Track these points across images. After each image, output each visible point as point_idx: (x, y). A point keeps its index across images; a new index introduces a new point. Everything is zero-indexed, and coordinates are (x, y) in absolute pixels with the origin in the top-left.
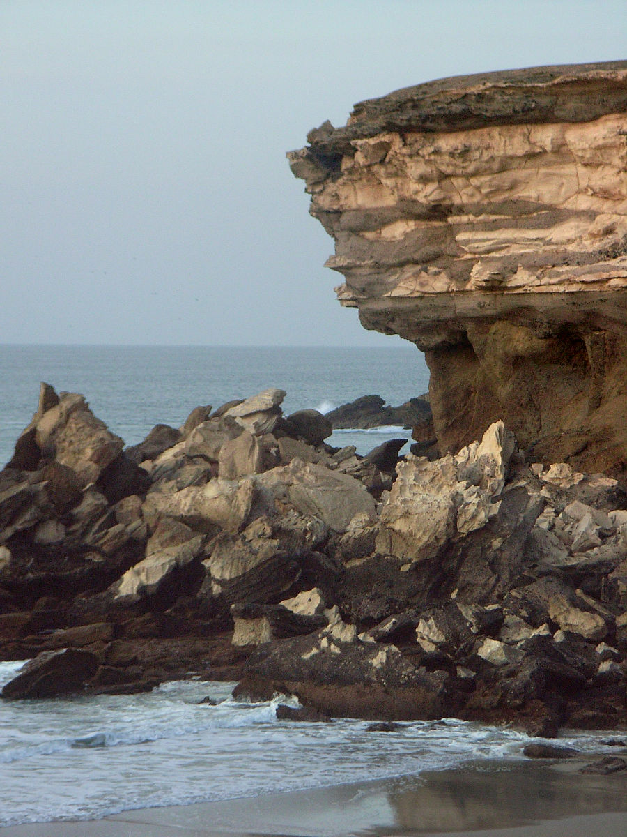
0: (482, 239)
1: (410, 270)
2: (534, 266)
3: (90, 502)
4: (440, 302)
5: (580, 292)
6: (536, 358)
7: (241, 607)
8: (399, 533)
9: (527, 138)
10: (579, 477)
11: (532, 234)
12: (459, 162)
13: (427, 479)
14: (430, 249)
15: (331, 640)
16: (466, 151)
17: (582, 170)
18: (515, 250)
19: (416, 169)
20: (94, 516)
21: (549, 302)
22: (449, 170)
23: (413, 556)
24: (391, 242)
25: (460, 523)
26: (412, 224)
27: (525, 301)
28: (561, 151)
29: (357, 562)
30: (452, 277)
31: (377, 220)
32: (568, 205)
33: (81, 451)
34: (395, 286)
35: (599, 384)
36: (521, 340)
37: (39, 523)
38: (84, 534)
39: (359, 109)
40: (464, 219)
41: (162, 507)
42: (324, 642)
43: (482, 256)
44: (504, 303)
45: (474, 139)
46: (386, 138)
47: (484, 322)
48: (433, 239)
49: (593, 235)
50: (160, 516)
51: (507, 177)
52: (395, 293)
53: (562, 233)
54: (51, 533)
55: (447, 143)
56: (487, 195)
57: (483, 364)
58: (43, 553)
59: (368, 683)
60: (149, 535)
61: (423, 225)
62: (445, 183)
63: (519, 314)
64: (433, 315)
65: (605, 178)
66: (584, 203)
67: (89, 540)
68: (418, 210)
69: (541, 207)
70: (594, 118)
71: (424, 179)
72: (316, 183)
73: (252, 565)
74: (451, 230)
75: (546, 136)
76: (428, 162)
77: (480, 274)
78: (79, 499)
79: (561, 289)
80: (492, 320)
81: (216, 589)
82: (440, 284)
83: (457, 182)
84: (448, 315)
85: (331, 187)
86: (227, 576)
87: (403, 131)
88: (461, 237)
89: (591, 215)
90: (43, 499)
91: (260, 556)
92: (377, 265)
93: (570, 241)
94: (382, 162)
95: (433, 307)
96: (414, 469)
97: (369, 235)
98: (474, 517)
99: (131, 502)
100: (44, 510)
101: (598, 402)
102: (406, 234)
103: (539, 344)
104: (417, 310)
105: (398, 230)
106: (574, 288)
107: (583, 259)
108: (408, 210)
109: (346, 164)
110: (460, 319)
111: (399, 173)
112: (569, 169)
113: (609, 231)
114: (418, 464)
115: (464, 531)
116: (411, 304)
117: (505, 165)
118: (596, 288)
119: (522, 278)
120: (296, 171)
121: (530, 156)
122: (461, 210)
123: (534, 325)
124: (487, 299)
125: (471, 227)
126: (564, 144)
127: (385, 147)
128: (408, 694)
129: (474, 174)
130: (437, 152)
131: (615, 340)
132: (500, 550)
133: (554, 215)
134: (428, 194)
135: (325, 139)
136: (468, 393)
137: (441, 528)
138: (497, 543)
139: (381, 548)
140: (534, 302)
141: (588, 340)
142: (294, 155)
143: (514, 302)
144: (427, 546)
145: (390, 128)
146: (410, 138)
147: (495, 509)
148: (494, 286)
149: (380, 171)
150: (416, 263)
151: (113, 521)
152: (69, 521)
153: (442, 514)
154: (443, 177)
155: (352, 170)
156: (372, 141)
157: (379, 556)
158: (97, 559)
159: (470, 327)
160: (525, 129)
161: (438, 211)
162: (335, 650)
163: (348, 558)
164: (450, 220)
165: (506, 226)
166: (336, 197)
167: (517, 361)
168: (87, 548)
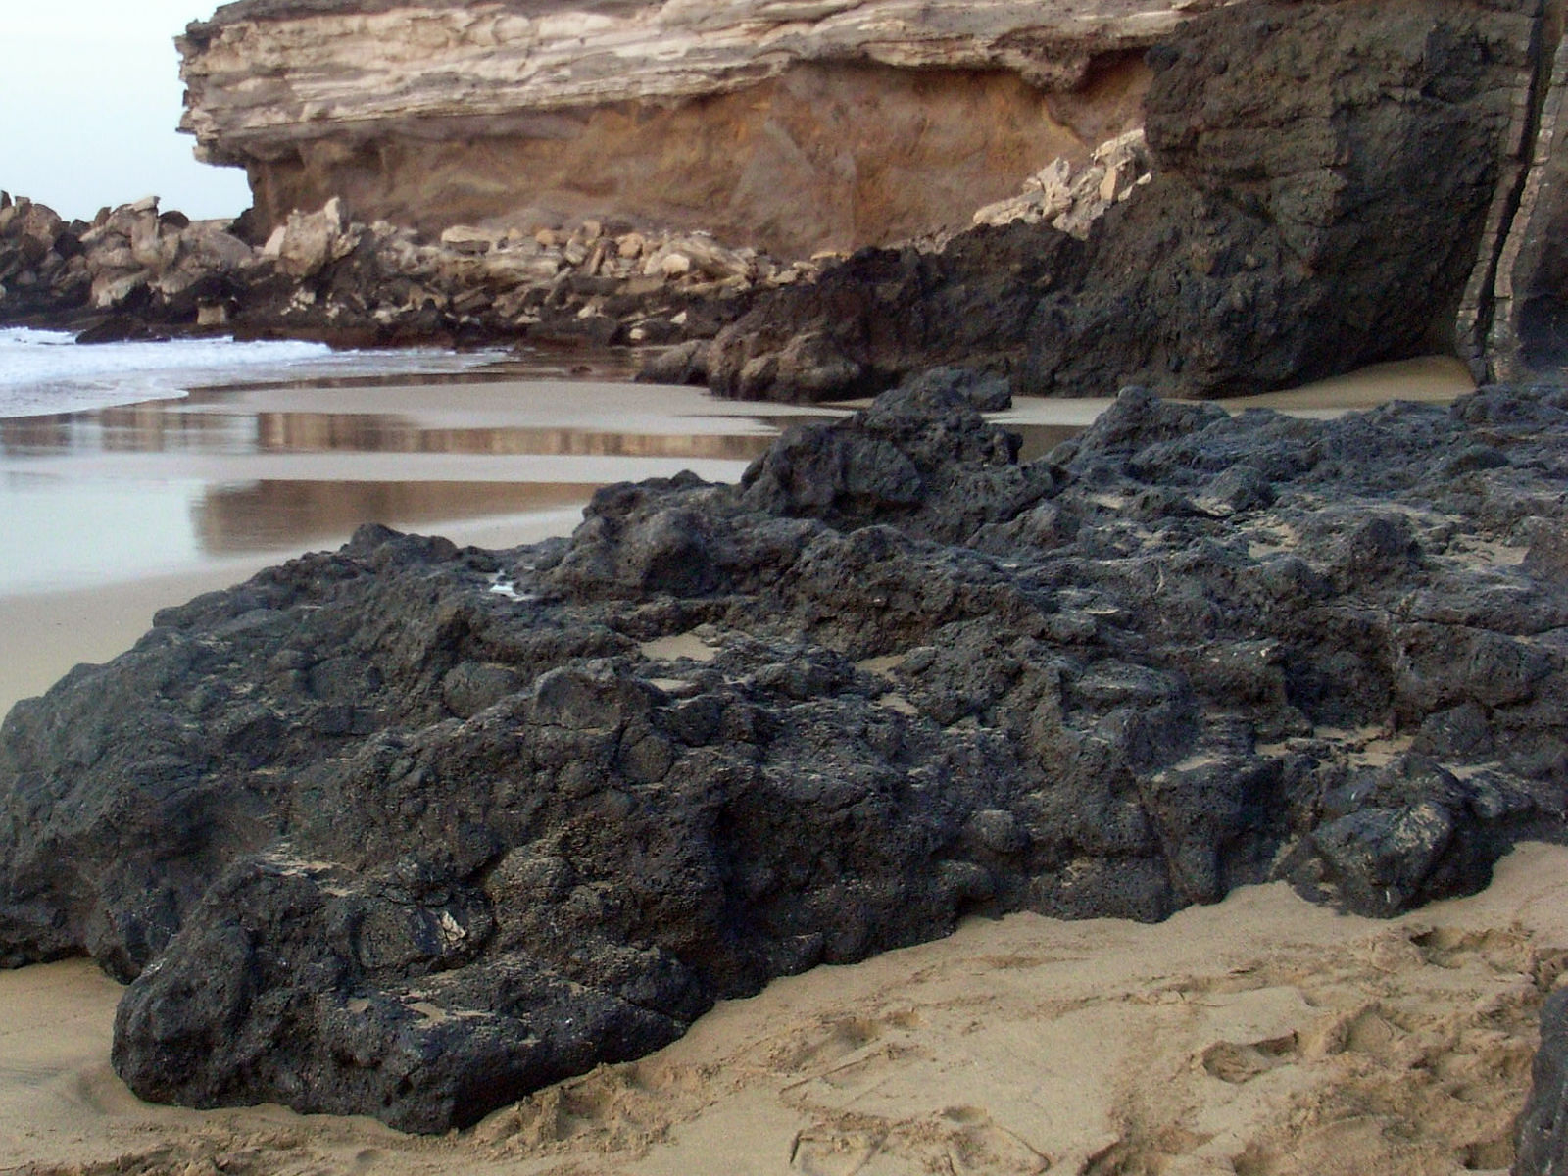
0: (312, 88)
1: (258, 110)
2: (347, 103)
3: (51, 259)
4: (281, 129)
5: (382, 119)
6: (347, 163)
7: (206, 299)
8: (292, 260)
9: (341, 24)
10: (393, 229)
11: (345, 84)
12: (296, 38)
13: (307, 225)
14: (274, 96)
15: (299, 302)
16: (301, 32)
17: (377, 43)
18: (333, 95)
19: (265, 43)
20: (55, 268)
21: (358, 126)
22: (289, 44)
23: (303, 273)
24: (246, 93)
25: (334, 250)
26: (259, 81)
27: (341, 127)
28: (363, 32)
29: (259, 281)
30: (288, 113)
31: (235, 79)
32: (369, 66)
33: (41, 228)
34: (247, 120)
35: (391, 177)
36: (337, 152)
37: (19, 271)
38: (50, 279)
39: (219, 10)
40: (297, 76)
41: (101, 260)
42: (295, 304)
43: (313, 99)
44: (326, 127)
45: (306, 24)
46: (244, 24)
47: (310, 141)
48: (274, 89)
49: (388, 83)
50: (100, 266)
51: (326, 49)
52: (250, 125)
53: (367, 83)
54: (27, 278)
55: (287, 26)
56: (315, 60)
57: (307, 169)
58: (23, 289)
59: (328, 326)
60: (93, 278)
61: (268, 81)
62: (285, 53)
63: (338, 134)
64: (275, 138)
65: (394, 48)
66: (379, 64)
67: (53, 282)
68: (265, 71)
69: (348, 68)
70: (386, 10)
71: (271, 50)
72: (192, 56)
73: (190, 284)
74: (288, 84)
75: (354, 22)
76: (275, 39)
77: (309, 110)
78: (43, 256)
79: (370, 116)
80: (316, 140)
81: (166, 299)
82: (280, 118)
83: (293, 52)
84: (286, 138)
85: (201, 59)
86: (174, 290)
87: (257, 19)
88: (295, 87)
89: (385, 71)
90: (21, 256)
91: (196, 278)
92: (236, 108)
93: (372, 87)
94: (242, 40)
95: (277, 134)
96: (299, 220)
97: (229, 89)
98: (343, 246)
99: (78, 259)
100: (21, 264)
101: (391, 188)
102: (256, 88)
103: (349, 154)
104: (264, 135)
105: (250, 85)
106: (379, 115)
107: (383, 98)
108: (257, 71)
109: (213, 43)
110: (294, 140)
111: (252, 47)
112: (368, 44)
113: (400, 79)
114: (302, 216)
115: (336, 256)
116: (259, 132)
117: (327, 40)
118: (394, 115)
119: (339, 111)
120: (178, 47)
121: (344, 35)
122: (295, 70)
123: (346, 141)
124: (315, 126)
125: (301, 80)
126: (365, 28)
127: (243, 30)
128: (356, 332)
129: (307, 46)
130: (281, 32)
131: (403, 148)
132: (359, 268)
133: (358, 72)
134: (273, 60)
135: (196, 26)
136: (294, 190)
137: (322, 254)
138: (356, 264)
139: (279, 269)
140: (349, 126)
141: (383, 151)
142: (177, 39)
143: (335, 127)
144: (313, 266)
145: (248, 17)
146: (262, 24)
147: (357, 241)
148: (321, 117)
149: (239, 46)
150: (262, 105)
151: (66, 271)
152: (38, 271)
153: (322, 246)
154: (284, 48)
155: (218, 47)
156: (236, 26)
157: (278, 275)
158: (60, 295)
159: (301, 146)
160: (339, 18)
161: (279, 71)
162: (302, 307)
163: (252, 278)
164: (287, 77)
165: (325, 79)
166: (205, 65)
167: (333, 166)
168: (53, 288)
